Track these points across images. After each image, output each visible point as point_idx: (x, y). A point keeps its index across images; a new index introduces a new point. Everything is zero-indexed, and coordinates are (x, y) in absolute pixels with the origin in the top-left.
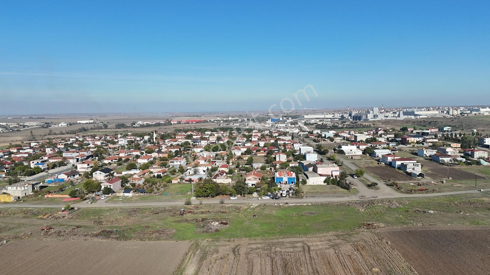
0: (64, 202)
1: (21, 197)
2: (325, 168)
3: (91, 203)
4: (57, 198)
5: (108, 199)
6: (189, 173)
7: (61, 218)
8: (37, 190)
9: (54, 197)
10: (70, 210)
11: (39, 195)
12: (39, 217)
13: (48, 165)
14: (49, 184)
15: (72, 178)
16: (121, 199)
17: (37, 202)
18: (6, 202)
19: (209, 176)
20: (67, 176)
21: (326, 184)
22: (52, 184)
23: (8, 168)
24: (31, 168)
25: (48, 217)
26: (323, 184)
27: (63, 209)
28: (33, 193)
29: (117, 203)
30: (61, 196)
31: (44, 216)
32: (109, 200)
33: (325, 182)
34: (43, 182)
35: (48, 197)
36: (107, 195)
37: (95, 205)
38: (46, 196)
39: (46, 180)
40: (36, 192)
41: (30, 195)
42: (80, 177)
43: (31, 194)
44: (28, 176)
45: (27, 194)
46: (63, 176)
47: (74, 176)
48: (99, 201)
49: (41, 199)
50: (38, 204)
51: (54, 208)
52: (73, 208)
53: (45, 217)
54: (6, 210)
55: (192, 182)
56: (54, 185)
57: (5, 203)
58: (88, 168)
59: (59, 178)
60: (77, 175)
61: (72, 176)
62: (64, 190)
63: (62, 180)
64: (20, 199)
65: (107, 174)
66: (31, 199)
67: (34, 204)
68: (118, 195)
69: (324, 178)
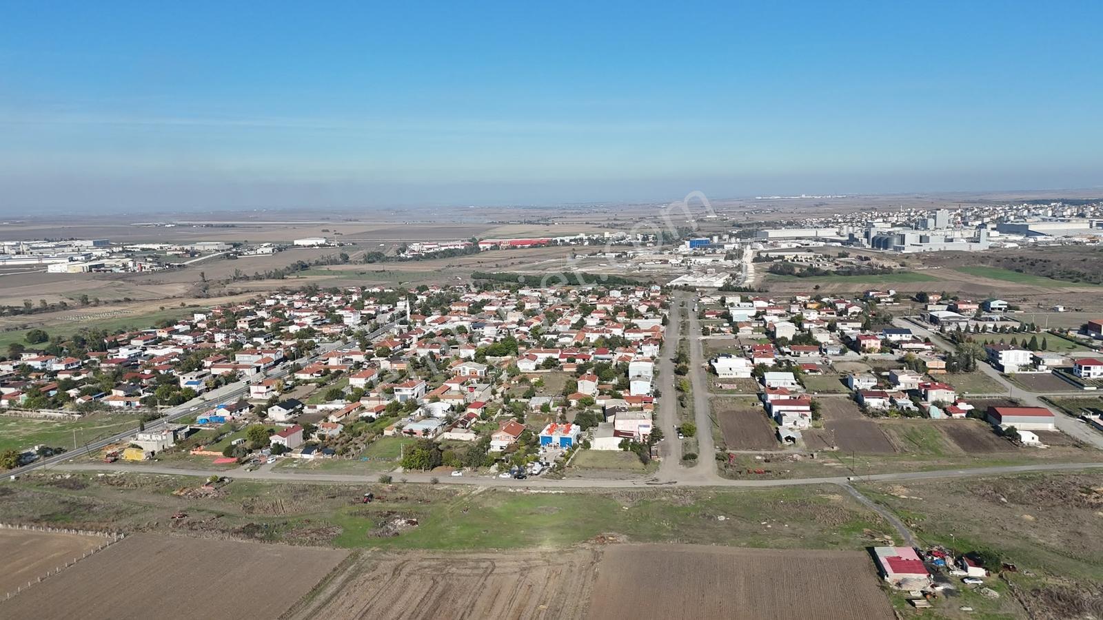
0: (215, 465)
1: (156, 453)
2: (629, 421)
3: (251, 470)
4: (206, 456)
5: (278, 462)
6: (420, 414)
7: (203, 496)
8: (182, 439)
9: (202, 455)
10: (218, 482)
11: (183, 448)
12: (175, 493)
13: (206, 385)
14: (201, 426)
15: (236, 415)
16: (295, 465)
17: (178, 463)
18: (134, 460)
19: (444, 424)
20: (229, 412)
21: (622, 449)
22: (206, 427)
23: (146, 386)
24: (180, 389)
25: (186, 494)
26: (617, 449)
27: (208, 481)
28: (175, 445)
29: (287, 472)
30: (212, 453)
31: (181, 491)
32: (278, 466)
33: (620, 446)
34: (193, 421)
35: (194, 454)
36: (277, 456)
37: (255, 476)
38: (192, 452)
39: (199, 418)
40: (180, 442)
41: (170, 448)
42: (251, 413)
43: (172, 446)
44: (174, 405)
45: (165, 447)
46: (223, 413)
47: (241, 411)
48: (263, 467)
49: (185, 457)
50: (177, 467)
51: (198, 477)
52: (222, 480)
53: (182, 493)
54: (132, 476)
55: (414, 435)
56: (208, 429)
57: (134, 463)
58: (268, 392)
59: (217, 415)
60: (246, 408)
61: (238, 412)
62: (221, 440)
63: (222, 419)
64: (154, 456)
65: (291, 410)
66: (171, 456)
67: (173, 468)
68: (294, 457)
69: (618, 440)
